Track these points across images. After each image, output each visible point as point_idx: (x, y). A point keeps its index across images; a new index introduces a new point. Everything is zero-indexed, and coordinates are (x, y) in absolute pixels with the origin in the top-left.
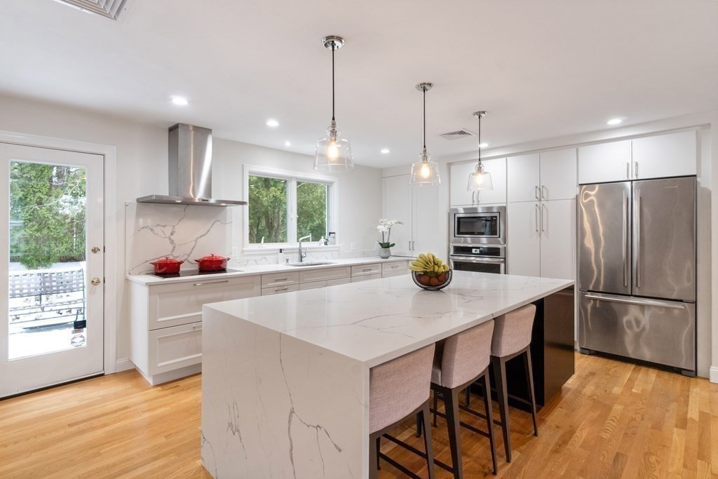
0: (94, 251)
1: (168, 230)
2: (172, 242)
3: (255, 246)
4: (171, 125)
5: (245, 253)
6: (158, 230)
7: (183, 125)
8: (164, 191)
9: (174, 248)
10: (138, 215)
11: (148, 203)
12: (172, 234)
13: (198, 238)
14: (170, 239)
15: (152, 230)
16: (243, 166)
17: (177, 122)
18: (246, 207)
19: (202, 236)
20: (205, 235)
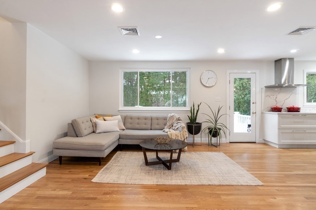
0: (253, 103)
1: (275, 97)
2: (276, 101)
3: (309, 104)
4: (275, 60)
5: (305, 106)
6: (271, 97)
7: (283, 59)
8: (273, 83)
9: (277, 103)
10: (266, 92)
11: (269, 88)
12: (276, 98)
13: (285, 100)
14: (275, 100)
15: (270, 97)
16: (304, 70)
17: (281, 58)
18: (306, 87)
19: (287, 99)
20: (288, 99)
